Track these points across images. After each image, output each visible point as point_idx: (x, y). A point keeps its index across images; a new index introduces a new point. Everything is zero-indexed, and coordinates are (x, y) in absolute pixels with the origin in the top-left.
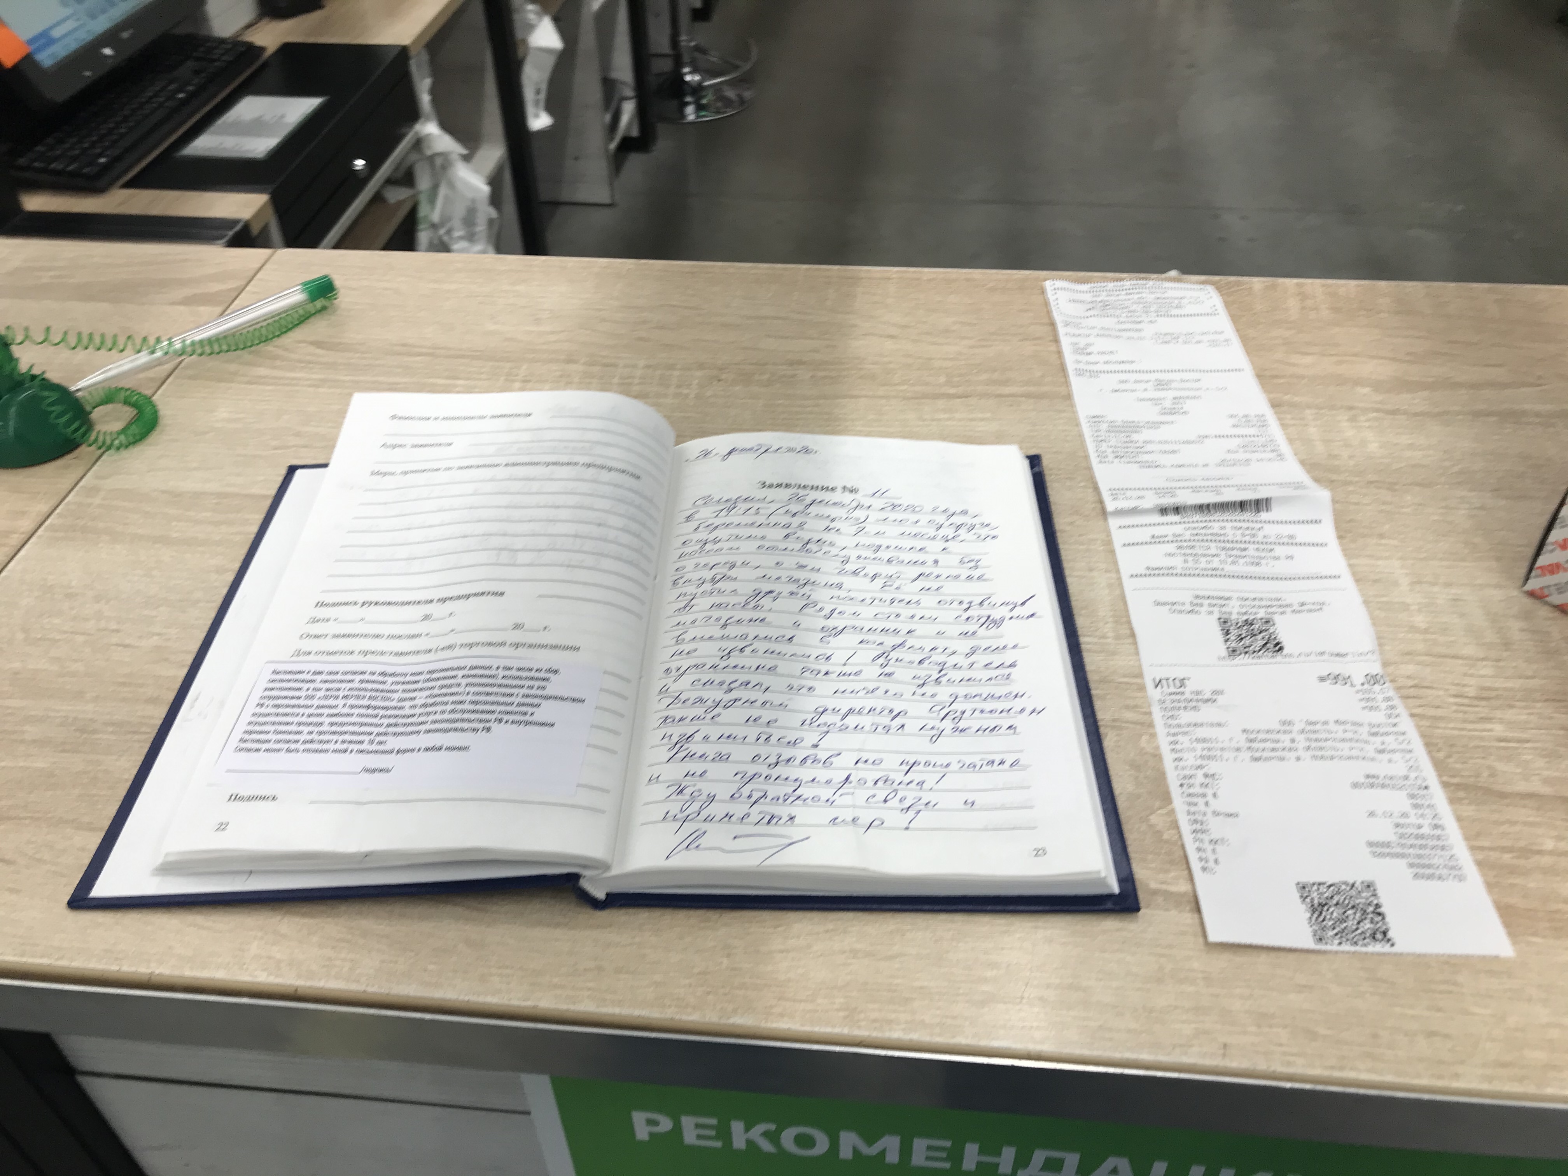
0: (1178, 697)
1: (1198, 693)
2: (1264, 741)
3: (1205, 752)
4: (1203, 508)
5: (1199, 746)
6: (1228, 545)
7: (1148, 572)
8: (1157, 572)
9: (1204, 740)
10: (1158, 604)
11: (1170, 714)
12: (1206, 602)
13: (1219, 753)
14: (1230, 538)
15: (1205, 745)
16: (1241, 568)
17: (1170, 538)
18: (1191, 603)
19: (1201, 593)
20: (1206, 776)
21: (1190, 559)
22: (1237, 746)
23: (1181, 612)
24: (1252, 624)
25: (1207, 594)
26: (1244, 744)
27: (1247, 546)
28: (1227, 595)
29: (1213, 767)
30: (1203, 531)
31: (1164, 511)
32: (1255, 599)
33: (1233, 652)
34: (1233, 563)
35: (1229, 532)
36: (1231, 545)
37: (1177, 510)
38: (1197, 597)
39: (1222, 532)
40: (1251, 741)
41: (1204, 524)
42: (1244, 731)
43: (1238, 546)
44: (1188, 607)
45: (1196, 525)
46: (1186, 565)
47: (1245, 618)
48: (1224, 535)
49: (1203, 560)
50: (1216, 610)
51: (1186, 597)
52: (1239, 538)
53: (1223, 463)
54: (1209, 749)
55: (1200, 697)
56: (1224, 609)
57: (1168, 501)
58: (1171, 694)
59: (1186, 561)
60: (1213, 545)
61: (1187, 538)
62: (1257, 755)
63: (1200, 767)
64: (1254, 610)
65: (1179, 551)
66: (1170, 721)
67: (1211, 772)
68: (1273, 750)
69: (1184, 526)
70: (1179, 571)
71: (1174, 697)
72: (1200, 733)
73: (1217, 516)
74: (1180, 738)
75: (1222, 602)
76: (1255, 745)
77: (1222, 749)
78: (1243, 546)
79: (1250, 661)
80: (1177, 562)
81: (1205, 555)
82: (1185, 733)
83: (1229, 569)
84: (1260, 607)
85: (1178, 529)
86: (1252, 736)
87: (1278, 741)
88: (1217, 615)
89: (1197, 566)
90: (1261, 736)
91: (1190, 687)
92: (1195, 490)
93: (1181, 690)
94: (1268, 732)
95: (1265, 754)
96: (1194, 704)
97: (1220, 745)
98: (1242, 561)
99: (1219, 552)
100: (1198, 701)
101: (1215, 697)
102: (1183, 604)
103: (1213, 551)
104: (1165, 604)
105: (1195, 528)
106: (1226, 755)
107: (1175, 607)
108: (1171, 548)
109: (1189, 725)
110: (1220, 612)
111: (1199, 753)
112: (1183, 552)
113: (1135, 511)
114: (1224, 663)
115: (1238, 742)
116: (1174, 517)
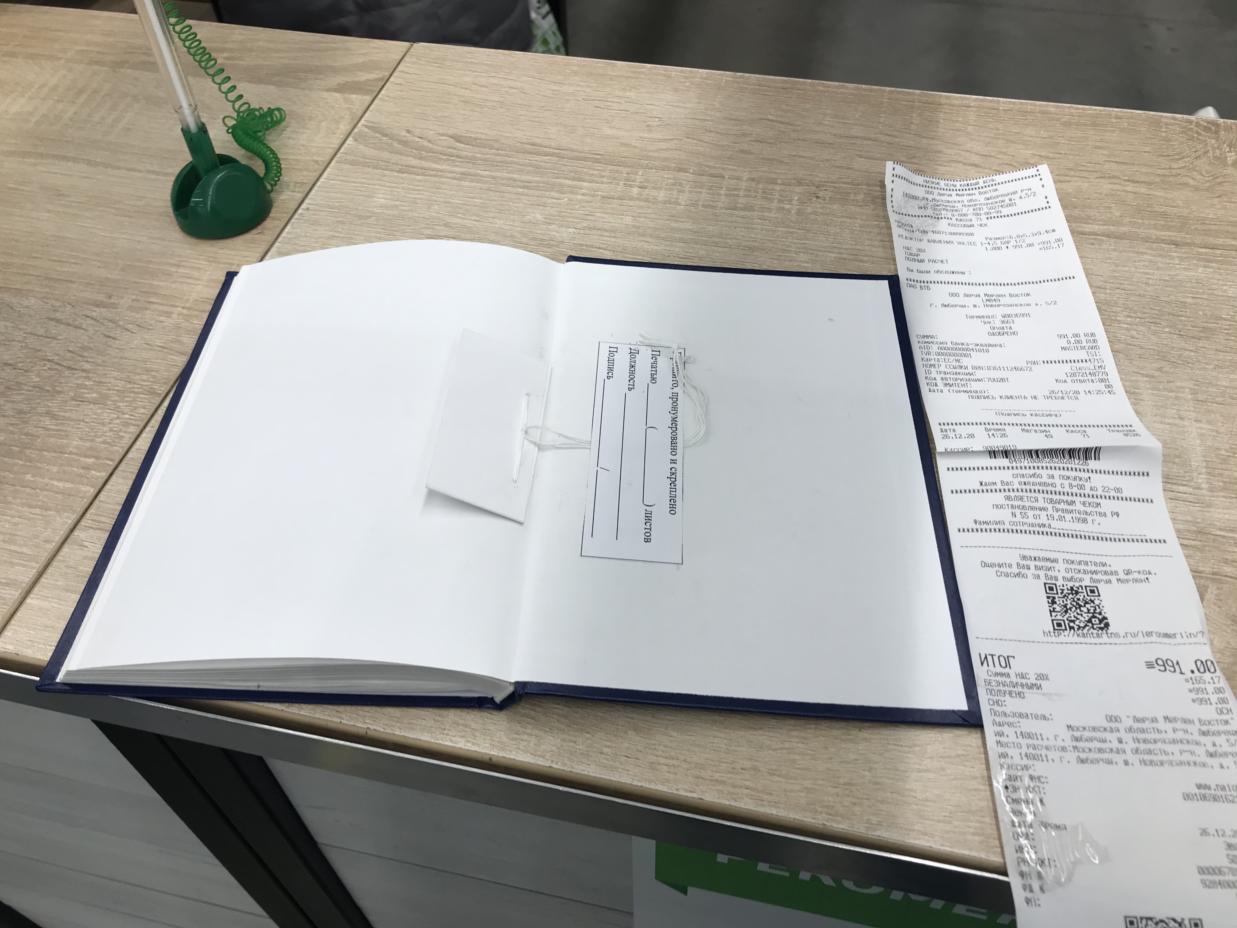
0: (1004, 679)
1: (1023, 676)
2: (1090, 740)
3: (1031, 750)
4: (1031, 453)
5: (1024, 742)
6: (1054, 497)
7: (975, 527)
8: (984, 527)
9: (1029, 736)
10: (985, 565)
11: (995, 698)
12: (1032, 564)
13: (1044, 752)
14: (1058, 489)
15: (1030, 742)
16: (1069, 526)
17: (999, 486)
18: (1018, 564)
19: (1027, 553)
20: (1032, 778)
21: (1017, 512)
22: (1062, 744)
23: (1007, 575)
24: (1077, 593)
25: (1033, 554)
26: (1069, 743)
27: (1074, 498)
28: (1052, 556)
29: (1039, 768)
30: (1032, 480)
31: (993, 453)
32: (1080, 563)
33: (1058, 626)
34: (1061, 519)
35: (1057, 481)
36: (1058, 497)
37: (1006, 453)
38: (1024, 558)
39: (1050, 481)
40: (1077, 740)
41: (1032, 472)
42: (1069, 727)
43: (1065, 498)
44: (1015, 570)
45: (1024, 472)
46: (1014, 519)
47: (1070, 584)
48: (1052, 485)
49: (1030, 513)
50: (1042, 573)
51: (1013, 558)
52: (1067, 489)
53: (1052, 395)
54: (1034, 748)
55: (1024, 681)
56: (1050, 573)
57: (998, 443)
58: (997, 674)
59: (1014, 515)
60: (1040, 496)
61: (1016, 486)
62: (1083, 756)
63: (1026, 768)
64: (1080, 576)
65: (1007, 502)
66: (996, 708)
67: (1036, 774)
68: (1100, 750)
69: (1011, 471)
70: (1007, 526)
71: (999, 678)
72: (1027, 725)
73: (1046, 462)
74: (1006, 729)
75: (1049, 564)
76: (1080, 744)
77: (1047, 748)
78: (1070, 498)
79: (1076, 639)
80: (1005, 515)
81: (1032, 508)
82: (1010, 725)
83: (1056, 525)
84: (1085, 572)
85: (1007, 476)
86: (1077, 734)
87: (1105, 741)
88: (1043, 580)
89: (1025, 520)
90: (1087, 734)
91: (1017, 666)
92: (1025, 428)
93: (1007, 670)
94: (1094, 729)
95: (1092, 756)
96: (1020, 689)
97: (1045, 743)
98: (1068, 517)
99: (1046, 505)
100: (1022, 685)
101: (1039, 682)
102: (1010, 566)
103: (1041, 504)
104: (992, 565)
105: (1023, 476)
106: (1051, 755)
107: (1001, 569)
108: (999, 498)
109: (1014, 715)
110: (1046, 576)
111: (1024, 750)
112: (1010, 503)
113: (965, 452)
114: (1050, 639)
115: (1063, 740)
116: (1003, 462)
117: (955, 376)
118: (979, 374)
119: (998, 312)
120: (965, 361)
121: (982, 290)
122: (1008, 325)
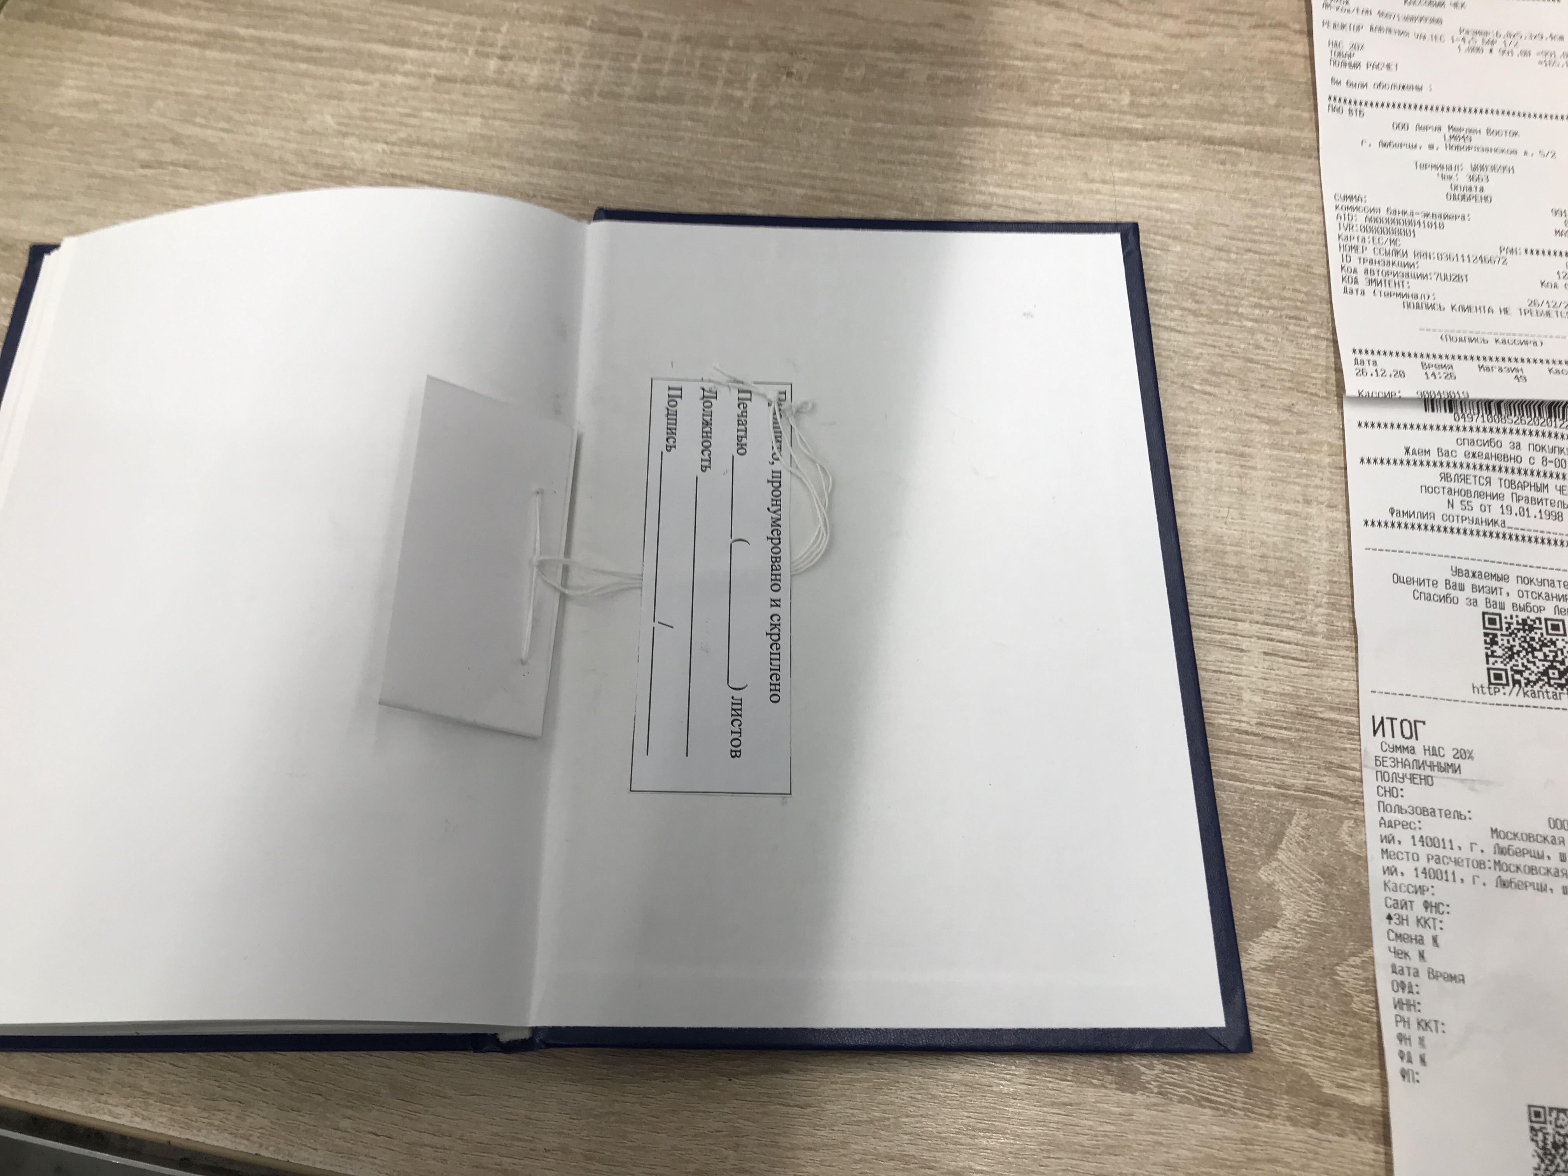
0: (1406, 755)
1: (1434, 752)
2: (1522, 853)
3: (1432, 864)
4: (1488, 406)
5: (1423, 851)
6: (1517, 478)
7: (1389, 519)
8: (1404, 520)
9: (1433, 842)
10: (1398, 580)
11: (1388, 785)
12: (1468, 582)
13: (1451, 867)
14: (1525, 465)
15: (1433, 851)
16: (1534, 524)
17: (1434, 457)
18: (1447, 582)
19: (1463, 565)
20: (1427, 905)
21: (1457, 499)
22: (1480, 857)
23: (1429, 598)
24: (1531, 629)
25: (1473, 566)
26: (1490, 856)
27: (1546, 481)
28: (1500, 570)
29: (1440, 891)
30: (1486, 450)
31: (1430, 403)
32: (1542, 583)
33: (1496, 679)
34: (1522, 512)
35: (1525, 453)
36: (1522, 478)
37: (1450, 404)
38: (1458, 572)
39: (1514, 453)
40: (1502, 851)
41: (1487, 436)
42: (1494, 831)
43: (1534, 480)
44: (1442, 590)
45: (1475, 436)
46: (1449, 511)
47: (1523, 615)
48: (1515, 459)
49: (1476, 502)
50: (1481, 597)
51: (1441, 571)
52: (1538, 466)
53: (1532, 309)
54: (1438, 860)
55: (1436, 759)
56: (1492, 597)
57: (1440, 387)
58: (1396, 748)
59: (1451, 504)
60: (1495, 476)
61: (1460, 458)
62: (1506, 876)
63: (1421, 890)
64: (1540, 602)
65: (1444, 483)
66: (1388, 800)
67: (1433, 900)
68: (1532, 870)
69: (1455, 434)
70: (1438, 522)
71: (1398, 755)
72: (1432, 827)
73: (1511, 422)
74: (1399, 833)
75: (1494, 583)
76: (1506, 859)
77: (1457, 862)
78: (1540, 481)
79: (1521, 700)
80: (1436, 504)
81: (1480, 495)
82: (1406, 825)
83: (1514, 522)
84: (1548, 597)
85: (1448, 440)
86: (1504, 843)
87: (1540, 857)
88: (1482, 607)
89: (1467, 513)
90: (1518, 844)
91: (1427, 737)
92: (1485, 364)
93: (1412, 742)
94: (1529, 837)
95: (1519, 877)
96: (1428, 771)
97: (1455, 854)
98: (1534, 509)
99: (1503, 490)
100: (1432, 766)
101: (1457, 762)
102: (1435, 584)
103: (1495, 488)
104: (1409, 581)
105: (1472, 442)
106: (1461, 872)
107: (1421, 588)
108: (1432, 476)
109: (1414, 811)
110: (1487, 601)
111: (1423, 863)
112: (1448, 485)
113: (1389, 399)
114: (1480, 698)
115: (1482, 851)
116: (1444, 417)
117: (1386, 268)
118: (1424, 265)
119: (1467, 159)
120: (1405, 243)
121: (1444, 120)
122: (1479, 184)
